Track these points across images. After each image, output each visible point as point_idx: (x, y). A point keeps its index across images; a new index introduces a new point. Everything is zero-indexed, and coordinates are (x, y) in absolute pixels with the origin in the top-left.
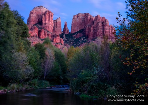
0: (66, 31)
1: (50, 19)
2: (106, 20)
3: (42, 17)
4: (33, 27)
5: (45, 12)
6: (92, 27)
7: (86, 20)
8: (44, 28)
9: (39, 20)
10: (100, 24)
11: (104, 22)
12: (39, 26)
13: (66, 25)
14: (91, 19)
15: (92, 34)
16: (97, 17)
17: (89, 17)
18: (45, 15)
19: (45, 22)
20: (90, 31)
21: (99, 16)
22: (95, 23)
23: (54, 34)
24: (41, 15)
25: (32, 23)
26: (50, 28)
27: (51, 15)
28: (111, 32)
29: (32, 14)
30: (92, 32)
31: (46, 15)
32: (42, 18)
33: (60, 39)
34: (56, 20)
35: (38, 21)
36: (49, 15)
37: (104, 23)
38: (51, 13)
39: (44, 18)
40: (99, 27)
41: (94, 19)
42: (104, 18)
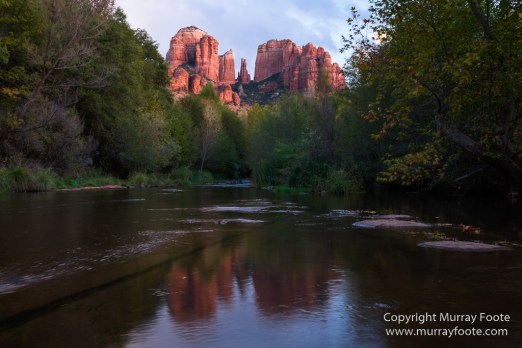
0: (245, 77)
1: (211, 53)
2: (325, 53)
3: (195, 49)
4: (177, 71)
5: (202, 39)
6: (296, 69)
7: (284, 53)
8: (199, 72)
9: (189, 55)
10: (313, 62)
11: (322, 58)
12: (190, 68)
13: (244, 65)
14: (295, 52)
15: (297, 82)
16: (307, 48)
17: (290, 47)
18: (200, 45)
19: (202, 60)
20: (294, 77)
21: (312, 45)
22: (303, 59)
23: (221, 84)
24: (192, 46)
25: (177, 63)
26: (211, 71)
27: (213, 45)
28: (335, 80)
29: (174, 44)
30: (296, 78)
31: (202, 45)
32: (195, 51)
33: (233, 95)
34: (224, 55)
35: (187, 57)
36: (210, 45)
37: (321, 60)
38: (213, 42)
39: (200, 52)
40: (310, 68)
41: (300, 51)
42: (321, 49)
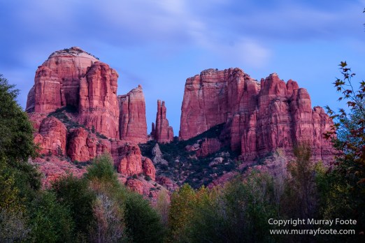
0: (164, 132)
1: (106, 92)
2: (299, 90)
3: (79, 84)
4: (46, 122)
5: (89, 69)
6: (253, 117)
7: (230, 92)
8: (86, 123)
9: (67, 95)
10: (281, 106)
11: (295, 98)
12: (70, 117)
13: (161, 111)
14: (249, 89)
15: (254, 139)
16: (269, 83)
17: (240, 82)
18: (87, 79)
19: (91, 103)
20: (248, 131)
21: (277, 77)
22: (263, 101)
23: (122, 143)
24: (73, 80)
25: (46, 109)
26: (107, 122)
27: (108, 79)
28: (318, 134)
29: (42, 78)
30: (252, 132)
31: (91, 78)
32: (78, 89)
33: (143, 162)
34: (128, 95)
35: (64, 99)
36: (104, 79)
37: (294, 102)
38: (109, 73)
39: (86, 90)
40: (275, 116)
41: (258, 87)
42: (293, 84)
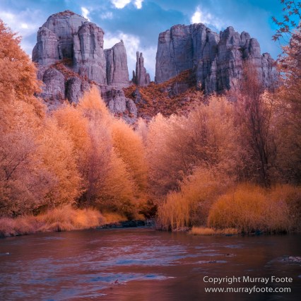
0: (142, 78)
1: (94, 47)
2: (251, 40)
3: (72, 41)
4: (48, 73)
5: (81, 28)
6: (214, 63)
7: (195, 43)
8: (79, 73)
9: (64, 51)
10: (236, 54)
11: (247, 46)
12: (67, 69)
13: (140, 61)
14: (210, 41)
15: (215, 81)
16: (226, 34)
17: (203, 34)
18: (79, 36)
19: (83, 56)
20: (210, 75)
21: (233, 30)
22: (222, 52)
23: (109, 88)
24: (68, 38)
26: (95, 72)
27: (96, 36)
28: (266, 76)
29: (43, 37)
30: (213, 76)
31: (82, 36)
32: (72, 45)
33: (127, 102)
34: (113, 48)
35: (61, 54)
36: (92, 36)
37: (247, 50)
38: (96, 31)
39: (79, 46)
40: (232, 62)
41: (217, 39)
42: (246, 34)
